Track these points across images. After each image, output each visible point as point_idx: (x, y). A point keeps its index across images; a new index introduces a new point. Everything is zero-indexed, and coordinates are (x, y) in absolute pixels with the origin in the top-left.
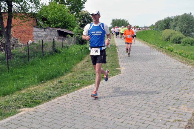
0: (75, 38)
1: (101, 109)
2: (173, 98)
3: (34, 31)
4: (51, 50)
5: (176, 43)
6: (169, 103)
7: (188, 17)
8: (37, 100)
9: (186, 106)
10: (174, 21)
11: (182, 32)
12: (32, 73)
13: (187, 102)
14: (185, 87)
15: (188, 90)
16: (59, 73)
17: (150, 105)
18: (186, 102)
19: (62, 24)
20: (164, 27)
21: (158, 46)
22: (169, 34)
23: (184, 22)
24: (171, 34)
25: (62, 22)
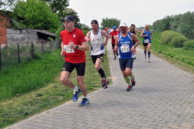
0: (58, 41)
1: (89, 127)
2: (174, 114)
3: (7, 32)
4: (29, 55)
5: (178, 47)
6: (170, 119)
7: (191, 16)
8: (10, 118)
9: (189, 123)
10: (175, 20)
11: (184, 34)
12: (5, 84)
13: (191, 118)
14: (188, 100)
15: (191, 103)
16: (38, 84)
17: (147, 122)
18: (189, 119)
19: (42, 25)
20: (163, 28)
21: (156, 51)
22: (170, 36)
23: (186, 22)
24: (172, 36)
25: (42, 23)
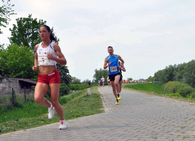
10: (179, 70)
11: (189, 84)
19: (25, 73)
20: (166, 79)
22: (174, 87)
23: (192, 71)
24: (177, 86)
25: (24, 71)
